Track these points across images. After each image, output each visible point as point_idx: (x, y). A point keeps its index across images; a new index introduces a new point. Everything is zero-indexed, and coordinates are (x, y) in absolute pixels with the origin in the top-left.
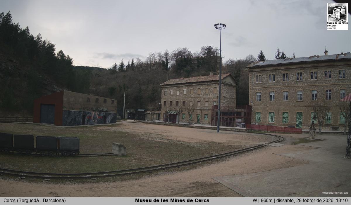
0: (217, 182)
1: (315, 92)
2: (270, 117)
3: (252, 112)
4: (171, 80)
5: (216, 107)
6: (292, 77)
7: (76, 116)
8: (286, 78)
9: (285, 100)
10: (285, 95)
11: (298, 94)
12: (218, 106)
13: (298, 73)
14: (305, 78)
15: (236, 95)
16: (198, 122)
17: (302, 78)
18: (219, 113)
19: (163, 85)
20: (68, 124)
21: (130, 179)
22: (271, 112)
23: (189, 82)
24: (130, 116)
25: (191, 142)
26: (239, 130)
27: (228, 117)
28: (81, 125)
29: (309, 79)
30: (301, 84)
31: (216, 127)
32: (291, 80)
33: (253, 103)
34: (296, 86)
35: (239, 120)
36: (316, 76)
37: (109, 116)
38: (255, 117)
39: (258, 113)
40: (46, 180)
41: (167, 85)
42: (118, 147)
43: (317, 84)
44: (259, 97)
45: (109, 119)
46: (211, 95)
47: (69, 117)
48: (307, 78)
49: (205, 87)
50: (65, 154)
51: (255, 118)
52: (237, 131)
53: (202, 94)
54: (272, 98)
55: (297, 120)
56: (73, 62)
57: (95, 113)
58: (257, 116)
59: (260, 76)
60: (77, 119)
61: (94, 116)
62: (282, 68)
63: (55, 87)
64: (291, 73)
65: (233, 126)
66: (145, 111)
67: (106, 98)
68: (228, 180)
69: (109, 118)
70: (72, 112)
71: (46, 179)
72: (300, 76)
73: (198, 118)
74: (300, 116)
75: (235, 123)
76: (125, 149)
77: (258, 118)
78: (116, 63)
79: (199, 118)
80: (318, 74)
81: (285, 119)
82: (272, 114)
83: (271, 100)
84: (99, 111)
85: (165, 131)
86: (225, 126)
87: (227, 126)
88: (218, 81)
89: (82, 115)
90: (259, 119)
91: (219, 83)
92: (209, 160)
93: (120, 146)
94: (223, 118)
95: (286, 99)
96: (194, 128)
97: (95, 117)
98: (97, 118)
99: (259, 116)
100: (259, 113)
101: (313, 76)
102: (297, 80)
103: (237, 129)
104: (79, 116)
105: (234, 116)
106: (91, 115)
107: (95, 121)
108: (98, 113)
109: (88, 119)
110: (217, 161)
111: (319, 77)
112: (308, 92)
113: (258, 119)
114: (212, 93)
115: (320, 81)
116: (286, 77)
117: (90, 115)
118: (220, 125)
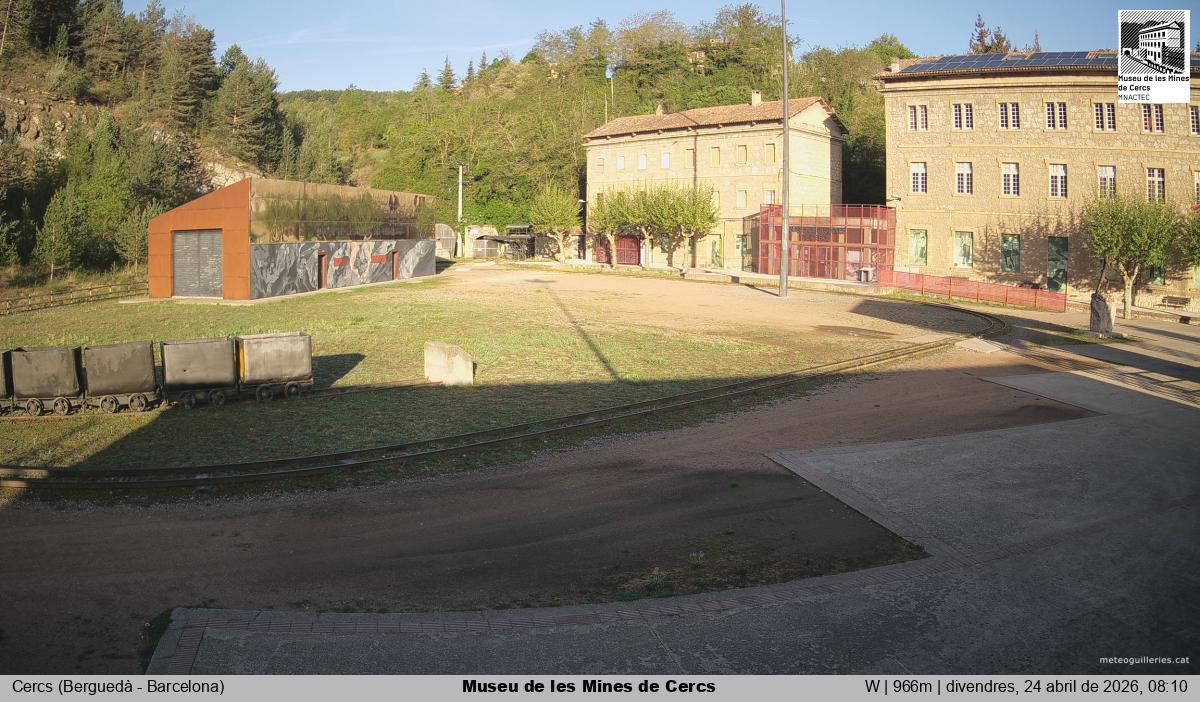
0: (781, 470)
1: (1109, 173)
2: (958, 250)
3: (899, 230)
4: (619, 120)
5: (776, 210)
6: (1034, 115)
7: (295, 263)
8: (1010, 120)
9: (1009, 193)
10: (1008, 176)
11: (1054, 175)
12: (781, 206)
13: (1053, 105)
14: (1073, 122)
15: (843, 172)
16: (713, 261)
17: (1065, 122)
18: (785, 231)
19: (592, 138)
20: (269, 290)
21: (488, 464)
22: (962, 233)
23: (678, 125)
24: (480, 249)
25: (691, 328)
26: (853, 290)
27: (817, 243)
28: (315, 289)
29: (1089, 128)
30: (1064, 142)
31: (778, 277)
32: (1027, 125)
33: (899, 199)
34: (1046, 144)
35: (854, 256)
36: (1114, 119)
37: (411, 251)
38: (907, 246)
39: (916, 232)
40: (202, 491)
41: (604, 137)
42: (443, 355)
43: (1118, 144)
44: (920, 180)
45: (411, 260)
46: (755, 171)
47: (272, 265)
48: (1082, 122)
49: (736, 139)
50: (264, 394)
51: (907, 252)
52: (848, 294)
53: (727, 166)
54: (965, 185)
55: (1051, 262)
56: (279, 80)
57: (361, 246)
58: (915, 243)
59: (921, 106)
60: (300, 271)
61: (358, 257)
62: (998, 81)
63: (218, 168)
64: (1028, 103)
65: (834, 277)
66: (531, 226)
67: (396, 193)
68: (819, 461)
69: (412, 257)
70: (283, 247)
71: (203, 488)
72: (1058, 115)
73: (713, 250)
74: (1061, 249)
75: (840, 264)
76: (467, 360)
77: (919, 249)
78: (428, 73)
79: (717, 248)
80: (1120, 110)
81: (1008, 258)
82: (967, 240)
83: (961, 190)
84: (374, 237)
85: (603, 296)
86: (805, 275)
87: (812, 274)
88: (779, 121)
89: (316, 254)
90: (924, 254)
91: (782, 126)
92: (755, 393)
93: (450, 354)
94: (800, 248)
95: (1012, 190)
96: (701, 281)
97: (362, 257)
98: (369, 262)
99: (922, 243)
100: (921, 235)
101: (1102, 118)
102: (1049, 126)
103: (849, 286)
104: (304, 261)
105: (836, 240)
106: (347, 254)
107: (360, 273)
108: (372, 247)
109: (337, 268)
110: (781, 395)
111: (1123, 122)
112: (1087, 171)
113: (916, 253)
114: (758, 163)
115: (1128, 137)
116: (1011, 115)
117: (344, 253)
118: (789, 274)
